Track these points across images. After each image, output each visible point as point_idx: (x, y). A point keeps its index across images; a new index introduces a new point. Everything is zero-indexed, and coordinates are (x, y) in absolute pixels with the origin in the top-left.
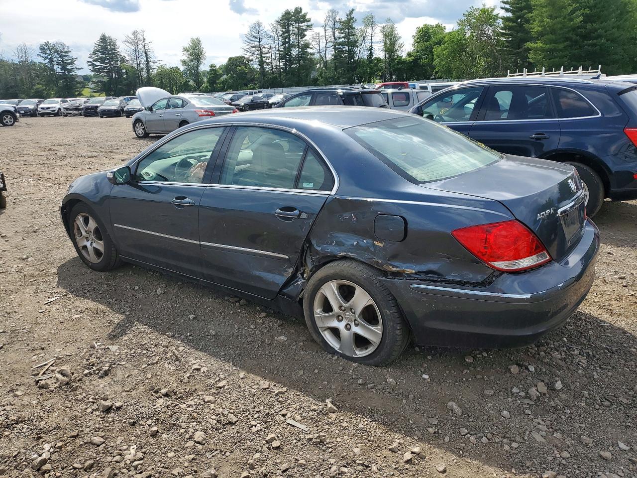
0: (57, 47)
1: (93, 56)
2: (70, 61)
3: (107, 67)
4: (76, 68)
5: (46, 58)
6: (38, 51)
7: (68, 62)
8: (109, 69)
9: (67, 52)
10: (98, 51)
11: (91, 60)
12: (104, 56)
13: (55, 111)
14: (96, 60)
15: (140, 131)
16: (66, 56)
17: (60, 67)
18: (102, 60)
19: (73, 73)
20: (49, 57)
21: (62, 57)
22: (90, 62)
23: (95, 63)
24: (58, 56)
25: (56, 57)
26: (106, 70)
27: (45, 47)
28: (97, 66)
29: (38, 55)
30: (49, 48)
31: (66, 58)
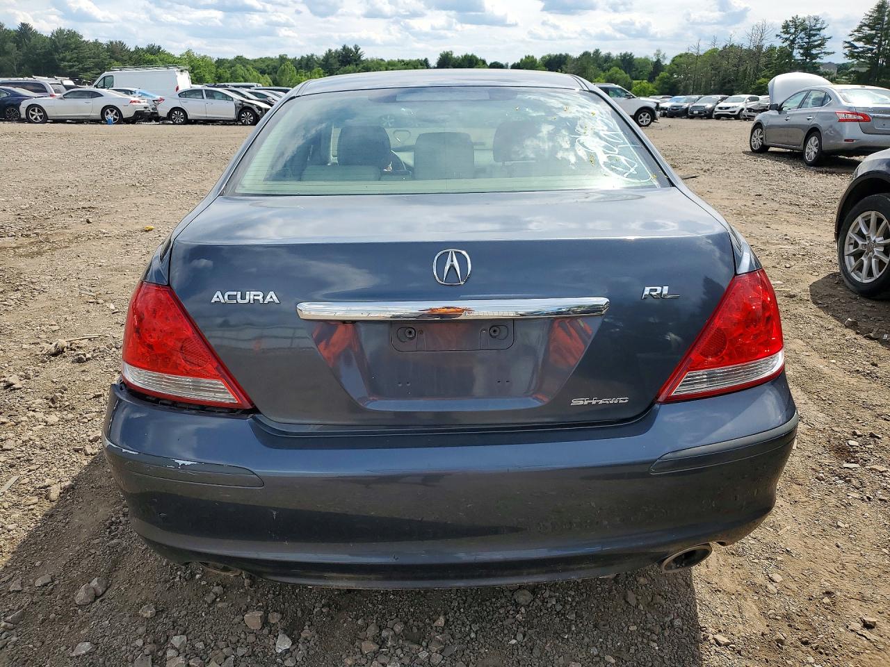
0: (807, 22)
1: (856, 33)
2: (819, 42)
3: (872, 50)
4: (825, 53)
5: (787, 39)
6: (780, 30)
7: (816, 43)
8: (875, 53)
9: (819, 30)
10: (865, 25)
11: (850, 39)
12: (874, 32)
13: (735, 112)
14: (859, 40)
15: (757, 143)
16: (815, 35)
17: (802, 51)
18: (868, 39)
19: (818, 60)
20: (791, 38)
21: (810, 36)
22: (849, 43)
23: (857, 44)
24: (804, 36)
25: (801, 38)
26: (870, 55)
27: (791, 24)
28: (857, 48)
29: (777, 35)
30: (795, 25)
31: (815, 38)
